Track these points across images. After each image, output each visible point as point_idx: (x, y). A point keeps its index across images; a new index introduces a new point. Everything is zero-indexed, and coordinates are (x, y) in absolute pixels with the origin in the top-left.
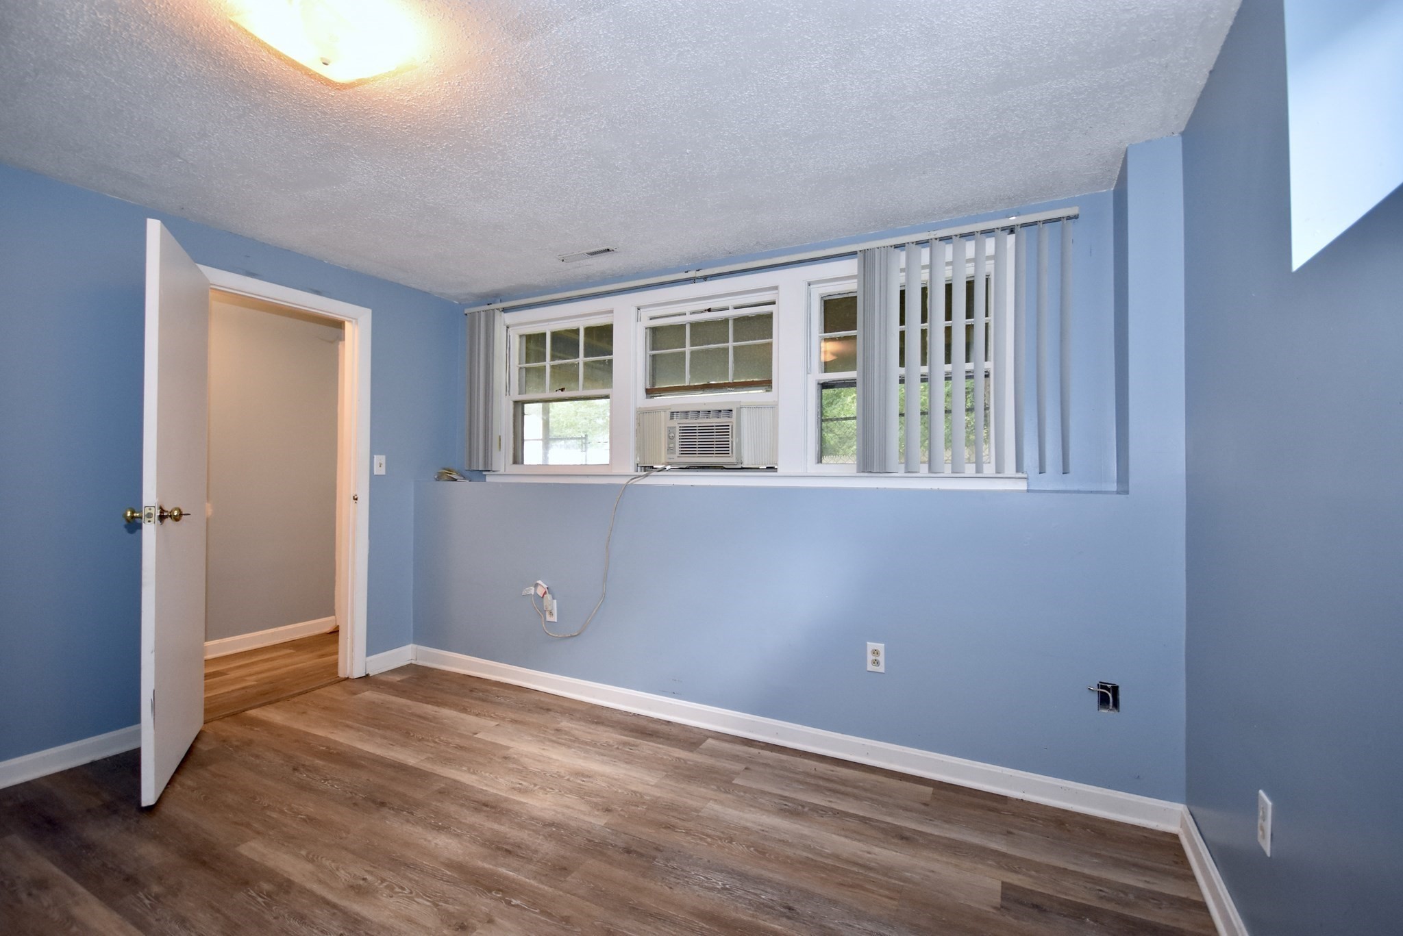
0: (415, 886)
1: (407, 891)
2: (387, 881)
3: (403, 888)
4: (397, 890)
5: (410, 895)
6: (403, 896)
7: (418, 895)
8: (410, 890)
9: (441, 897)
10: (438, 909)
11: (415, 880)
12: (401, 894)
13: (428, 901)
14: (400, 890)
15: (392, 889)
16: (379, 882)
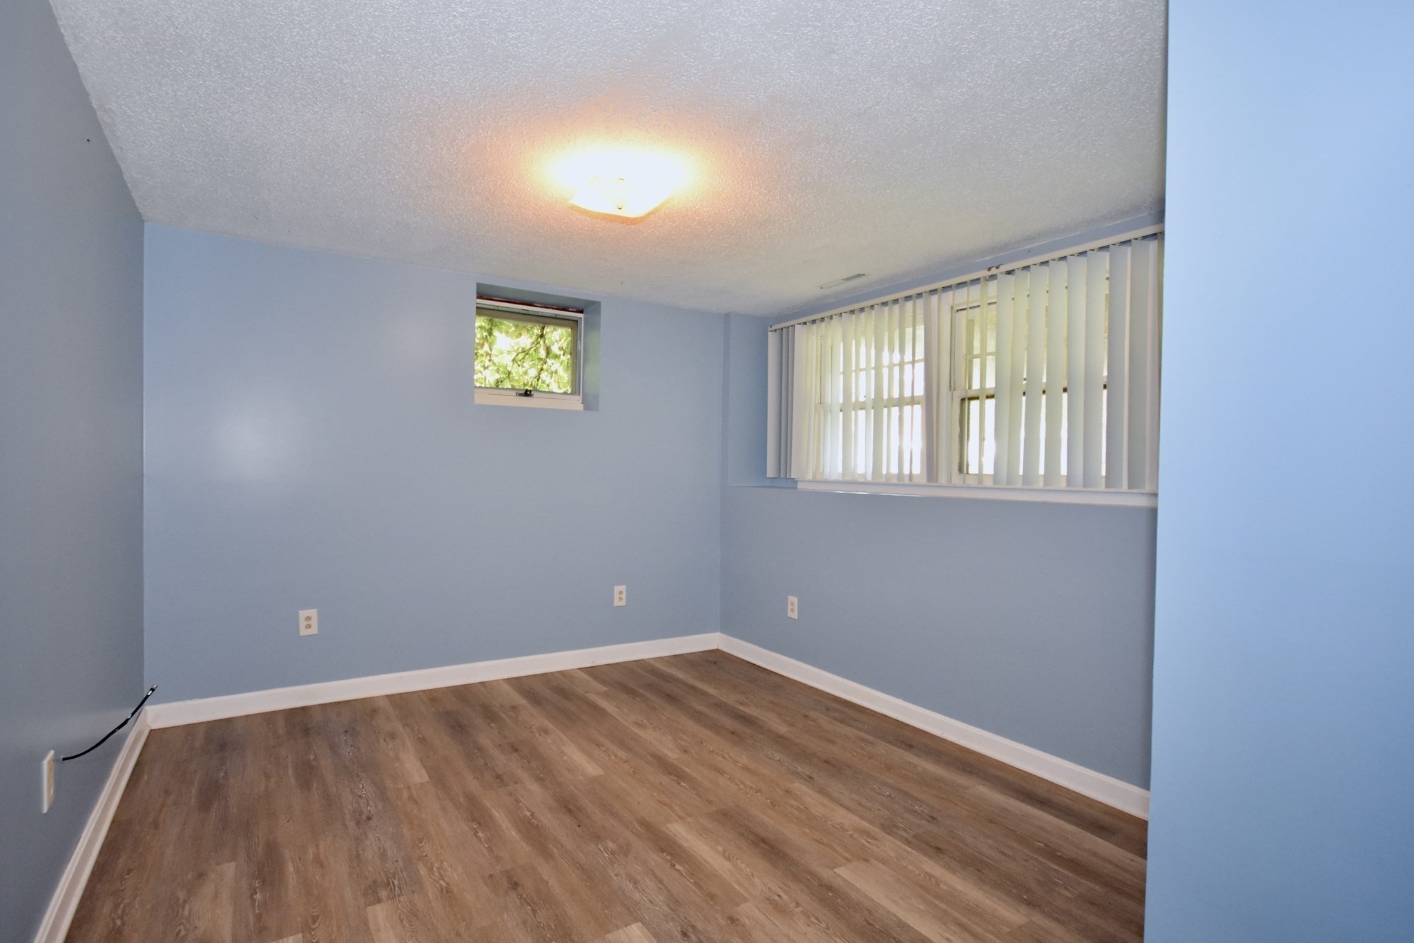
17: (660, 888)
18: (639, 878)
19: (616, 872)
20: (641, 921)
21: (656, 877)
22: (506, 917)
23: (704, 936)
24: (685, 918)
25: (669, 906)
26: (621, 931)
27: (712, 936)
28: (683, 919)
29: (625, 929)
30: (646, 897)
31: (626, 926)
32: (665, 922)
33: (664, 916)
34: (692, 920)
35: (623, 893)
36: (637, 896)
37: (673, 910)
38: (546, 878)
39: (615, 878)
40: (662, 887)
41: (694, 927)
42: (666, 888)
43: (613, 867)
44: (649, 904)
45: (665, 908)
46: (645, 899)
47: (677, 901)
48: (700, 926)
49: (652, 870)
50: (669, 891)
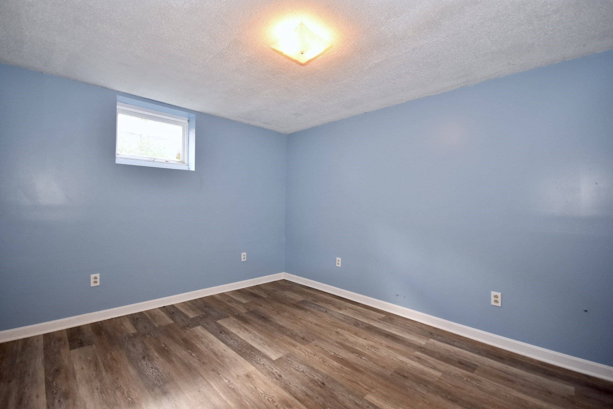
0: (263, 399)
1: (266, 398)
2: (275, 406)
3: (268, 399)
4: (270, 400)
5: (265, 395)
6: (268, 396)
7: (262, 394)
8: (265, 398)
9: (253, 391)
10: (255, 386)
11: (262, 402)
12: (269, 397)
13: (258, 390)
14: (269, 399)
15: (273, 400)
16: (278, 406)
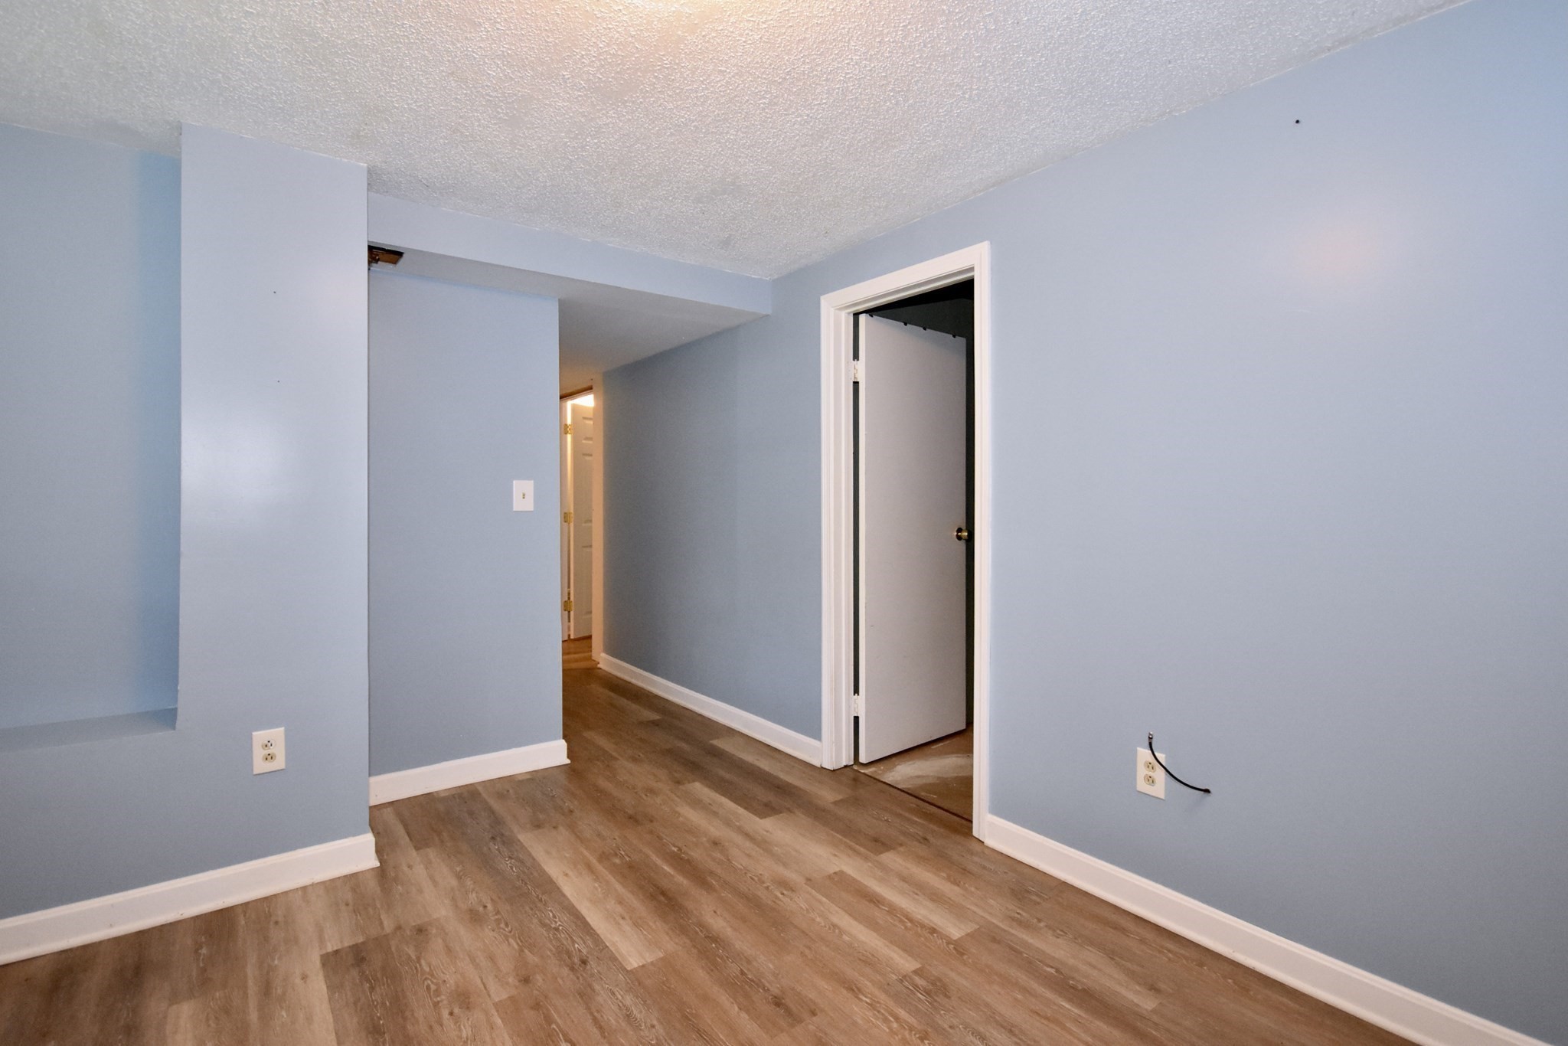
17: (598, 1012)
18: (623, 1024)
19: (654, 1030)
20: (627, 971)
21: (600, 1028)
22: (771, 966)
23: (564, 961)
24: (578, 978)
25: (594, 990)
26: (649, 961)
27: (557, 962)
28: (581, 978)
29: (645, 963)
30: (617, 999)
31: (643, 966)
32: (601, 971)
33: (601, 978)
34: (571, 976)
35: (645, 1002)
36: (629, 1000)
37: (590, 986)
38: (744, 1015)
39: (655, 1022)
40: (596, 1014)
41: (572, 969)
42: (592, 1014)
43: (657, 1039)
44: (616, 990)
45: (597, 987)
46: (619, 997)
47: (581, 997)
48: (566, 971)
49: (605, 1037)
50: (588, 1008)
